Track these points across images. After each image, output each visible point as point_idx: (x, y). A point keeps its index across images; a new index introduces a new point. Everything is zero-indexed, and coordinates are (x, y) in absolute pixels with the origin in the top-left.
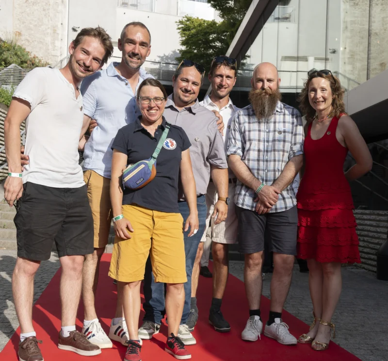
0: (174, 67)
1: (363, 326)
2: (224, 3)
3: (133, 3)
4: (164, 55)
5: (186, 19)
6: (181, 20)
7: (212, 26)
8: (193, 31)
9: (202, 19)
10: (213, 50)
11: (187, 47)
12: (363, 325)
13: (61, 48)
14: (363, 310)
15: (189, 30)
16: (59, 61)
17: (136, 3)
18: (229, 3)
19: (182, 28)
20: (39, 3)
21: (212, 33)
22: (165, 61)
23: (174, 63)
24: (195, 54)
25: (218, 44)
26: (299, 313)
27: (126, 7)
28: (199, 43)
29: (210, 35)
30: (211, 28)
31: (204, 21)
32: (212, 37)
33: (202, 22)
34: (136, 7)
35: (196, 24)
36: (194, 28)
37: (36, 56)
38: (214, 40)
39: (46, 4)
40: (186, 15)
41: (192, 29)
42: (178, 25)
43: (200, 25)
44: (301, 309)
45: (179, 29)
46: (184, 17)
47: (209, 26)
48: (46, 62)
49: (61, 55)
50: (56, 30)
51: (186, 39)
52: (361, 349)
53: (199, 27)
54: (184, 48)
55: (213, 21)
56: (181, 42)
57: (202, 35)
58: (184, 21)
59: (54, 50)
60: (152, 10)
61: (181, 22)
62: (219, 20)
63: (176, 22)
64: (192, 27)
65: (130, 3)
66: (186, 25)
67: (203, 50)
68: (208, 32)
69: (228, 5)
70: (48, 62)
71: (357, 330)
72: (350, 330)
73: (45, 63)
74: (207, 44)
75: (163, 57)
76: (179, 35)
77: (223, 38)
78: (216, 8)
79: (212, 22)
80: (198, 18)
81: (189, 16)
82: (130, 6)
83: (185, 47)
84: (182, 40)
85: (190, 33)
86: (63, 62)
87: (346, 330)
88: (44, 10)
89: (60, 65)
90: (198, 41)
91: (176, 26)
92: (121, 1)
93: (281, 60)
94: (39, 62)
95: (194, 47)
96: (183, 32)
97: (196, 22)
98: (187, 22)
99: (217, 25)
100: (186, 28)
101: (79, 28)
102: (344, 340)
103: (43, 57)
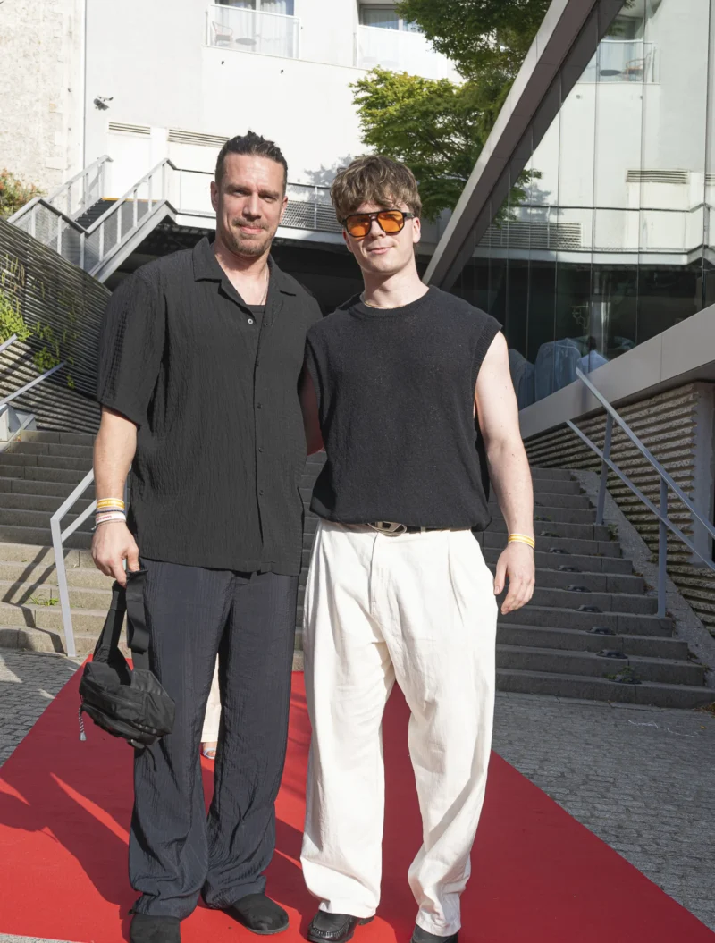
2: (468, 38)
3: (245, 37)
4: (322, 168)
5: (375, 77)
6: (363, 80)
7: (440, 96)
8: (393, 109)
9: (415, 77)
10: (445, 155)
11: (379, 150)
13: (68, 149)
15: (384, 105)
16: (64, 181)
17: (250, 37)
18: (481, 40)
19: (366, 99)
20: (13, 38)
21: (439, 113)
22: (323, 183)
25: (458, 140)
26: (592, 816)
27: (227, 45)
28: (411, 138)
29: (435, 118)
30: (439, 100)
31: (421, 82)
32: (441, 122)
33: (417, 85)
34: (250, 47)
35: (401, 90)
36: (397, 100)
37: (8, 171)
38: (446, 131)
39: (31, 40)
40: (375, 66)
41: (392, 102)
42: (357, 93)
43: (411, 93)
44: (599, 806)
45: (358, 102)
46: (369, 73)
47: (433, 96)
48: (33, 187)
49: (69, 166)
50: (55, 107)
51: (375, 129)
52: (709, 900)
53: (409, 97)
55: (443, 81)
56: (364, 134)
57: (418, 119)
58: (370, 81)
59: (51, 156)
60: (291, 54)
61: (363, 86)
62: (458, 81)
63: (351, 85)
64: (390, 99)
65: (235, 37)
66: (376, 92)
67: (421, 155)
68: (432, 112)
69: (478, 43)
70: (37, 185)
72: (700, 859)
73: (30, 187)
74: (430, 140)
75: (320, 172)
76: (358, 120)
77: (470, 124)
78: (448, 53)
79: (439, 84)
80: (405, 73)
81: (384, 68)
82: (236, 44)
83: (374, 147)
84: (366, 131)
85: (385, 113)
86: (73, 186)
87: (692, 858)
88: (26, 56)
89: (66, 192)
90: (406, 131)
91: (350, 95)
92: (214, 31)
93: (628, 181)
94: (16, 186)
95: (396, 148)
96: (370, 111)
97: (402, 86)
98: (377, 84)
99: (455, 92)
100: (377, 99)
101: (111, 99)
102: (678, 879)
103: (24, 174)
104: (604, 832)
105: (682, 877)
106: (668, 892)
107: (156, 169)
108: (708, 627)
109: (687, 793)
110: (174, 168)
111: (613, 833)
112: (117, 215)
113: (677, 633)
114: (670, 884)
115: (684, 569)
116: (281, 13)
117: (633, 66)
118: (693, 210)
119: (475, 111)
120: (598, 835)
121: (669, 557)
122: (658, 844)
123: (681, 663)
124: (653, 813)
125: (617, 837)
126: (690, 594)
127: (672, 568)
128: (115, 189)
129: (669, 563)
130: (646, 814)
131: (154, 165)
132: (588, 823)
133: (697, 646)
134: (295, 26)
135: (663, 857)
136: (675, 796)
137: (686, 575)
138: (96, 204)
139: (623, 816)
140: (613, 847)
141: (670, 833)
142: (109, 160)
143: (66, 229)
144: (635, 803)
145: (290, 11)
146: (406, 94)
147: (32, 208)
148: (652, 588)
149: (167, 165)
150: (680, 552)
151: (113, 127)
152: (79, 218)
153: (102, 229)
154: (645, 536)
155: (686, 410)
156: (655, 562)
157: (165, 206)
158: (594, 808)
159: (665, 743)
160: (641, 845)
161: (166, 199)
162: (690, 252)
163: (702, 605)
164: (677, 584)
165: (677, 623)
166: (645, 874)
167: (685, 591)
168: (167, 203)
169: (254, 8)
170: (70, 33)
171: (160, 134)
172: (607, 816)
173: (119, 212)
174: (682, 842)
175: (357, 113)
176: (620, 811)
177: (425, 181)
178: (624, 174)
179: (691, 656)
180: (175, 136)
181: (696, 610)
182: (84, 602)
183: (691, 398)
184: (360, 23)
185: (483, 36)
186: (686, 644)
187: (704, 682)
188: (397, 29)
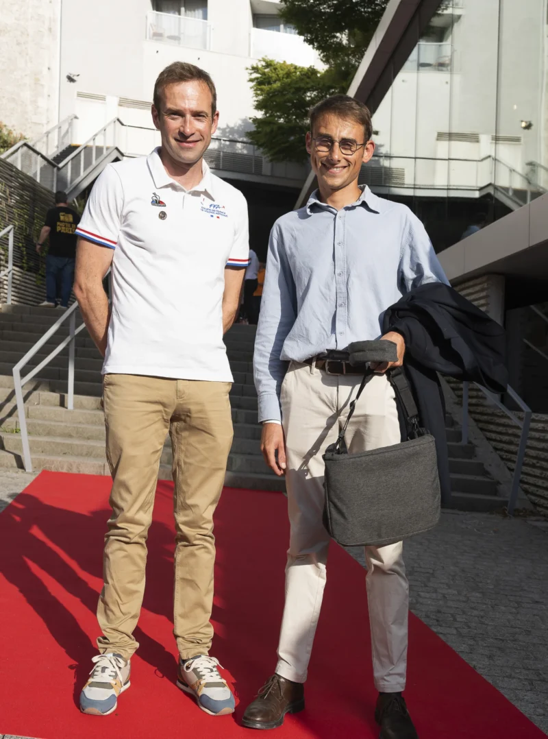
0: (244, 147)
1: (528, 633)
2: (328, 36)
3: (173, 34)
4: (228, 126)
5: (264, 64)
6: (255, 66)
7: (309, 77)
8: (277, 85)
9: (292, 65)
11: (266, 114)
12: (530, 631)
13: (48, 110)
14: (537, 602)
15: (269, 83)
16: (45, 131)
17: (177, 34)
18: (337, 37)
19: (257, 79)
20: (9, 31)
21: (308, 90)
22: (228, 137)
23: (245, 140)
24: (280, 127)
27: (160, 40)
28: (289, 107)
29: (305, 92)
30: (308, 80)
31: (296, 68)
32: (309, 95)
33: (293, 70)
34: (177, 42)
35: (281, 73)
36: (278, 79)
39: (22, 33)
40: (263, 56)
41: (275, 82)
42: (251, 74)
43: (288, 75)
45: (251, 80)
46: (260, 61)
47: (305, 77)
48: (21, 135)
49: (48, 122)
50: (38, 80)
51: (263, 99)
52: (514, 678)
53: (287, 78)
54: (260, 114)
55: (310, 67)
56: (256, 103)
57: (293, 93)
58: (260, 66)
59: (36, 114)
60: (205, 47)
61: (255, 69)
62: (322, 67)
63: (247, 69)
64: (274, 79)
65: (166, 34)
66: (264, 74)
67: (295, 119)
68: (303, 88)
69: (335, 39)
70: (24, 134)
71: (515, 640)
72: (503, 640)
73: (19, 136)
74: (302, 108)
75: (225, 129)
76: (252, 93)
78: (314, 45)
79: (308, 70)
80: (285, 62)
81: (270, 58)
82: (167, 39)
83: (263, 112)
84: (257, 101)
85: (271, 89)
86: (50, 135)
87: (496, 639)
88: (18, 44)
89: (45, 139)
90: (285, 102)
91: (246, 76)
92: (151, 29)
93: (437, 140)
94: (9, 134)
95: (278, 114)
96: (259, 87)
97: (282, 70)
98: (265, 69)
99: (319, 75)
100: (265, 79)
101: (78, 75)
102: (486, 660)
103: (15, 126)
104: (427, 616)
105: (490, 657)
106: (479, 671)
107: (109, 124)
108: (498, 452)
109: (489, 581)
110: (122, 124)
111: (434, 617)
112: (80, 156)
113: (476, 456)
114: (480, 663)
115: (480, 409)
116: (199, 18)
117: (441, 61)
118: (482, 160)
119: (332, 88)
120: (423, 620)
121: (470, 400)
122: (469, 627)
123: (479, 478)
124: (464, 599)
125: (437, 621)
126: (485, 427)
127: (472, 409)
128: (80, 139)
129: (470, 405)
130: (459, 600)
131: (108, 122)
132: (415, 609)
133: (490, 465)
134: (208, 28)
135: (473, 638)
136: (480, 585)
137: (482, 414)
138: (67, 148)
139: (441, 602)
140: (435, 630)
141: (478, 617)
142: (76, 118)
143: (44, 165)
144: (450, 591)
145: (205, 17)
146: (285, 76)
147: (19, 148)
148: (457, 423)
149: (117, 123)
150: (477, 397)
151: (80, 95)
152: (54, 158)
153: (69, 166)
154: (452, 385)
155: (482, 294)
156: (460, 404)
157: (116, 151)
158: (419, 595)
159: (469, 540)
160: (456, 628)
161: (117, 146)
162: (481, 189)
163: (493, 436)
164: (477, 421)
165: (476, 449)
166: (461, 655)
167: (481, 425)
168: (117, 149)
169: (180, 14)
170: (50, 29)
171: (113, 101)
172: (429, 602)
173: (82, 154)
174: (487, 625)
175: (251, 88)
176: (439, 598)
177: (298, 136)
178: (436, 135)
179: (486, 473)
180: (123, 102)
181: (489, 439)
182: (41, 431)
183: (485, 285)
184: (254, 26)
185: (338, 35)
186: (483, 464)
187: (495, 493)
188: (279, 31)
